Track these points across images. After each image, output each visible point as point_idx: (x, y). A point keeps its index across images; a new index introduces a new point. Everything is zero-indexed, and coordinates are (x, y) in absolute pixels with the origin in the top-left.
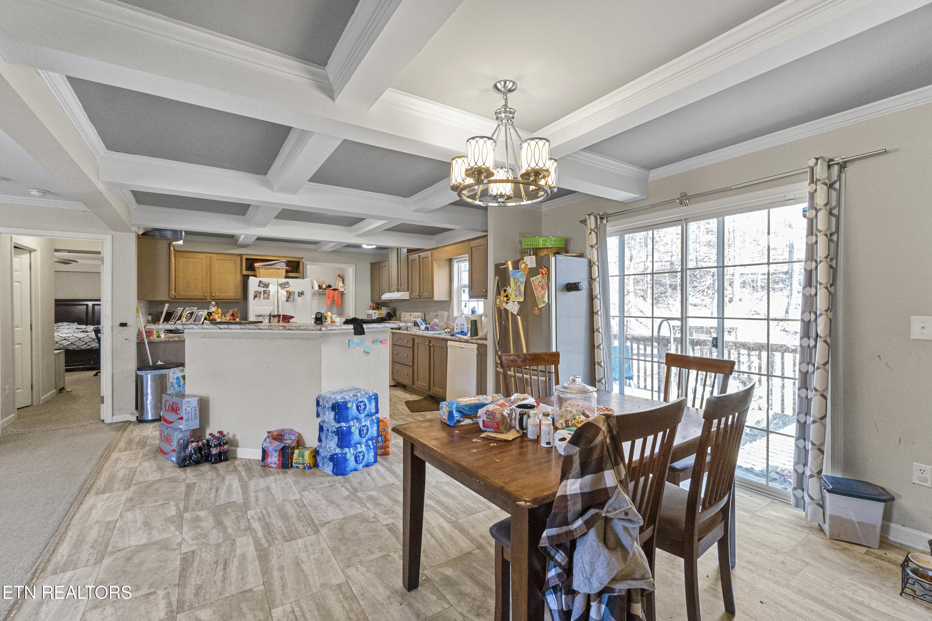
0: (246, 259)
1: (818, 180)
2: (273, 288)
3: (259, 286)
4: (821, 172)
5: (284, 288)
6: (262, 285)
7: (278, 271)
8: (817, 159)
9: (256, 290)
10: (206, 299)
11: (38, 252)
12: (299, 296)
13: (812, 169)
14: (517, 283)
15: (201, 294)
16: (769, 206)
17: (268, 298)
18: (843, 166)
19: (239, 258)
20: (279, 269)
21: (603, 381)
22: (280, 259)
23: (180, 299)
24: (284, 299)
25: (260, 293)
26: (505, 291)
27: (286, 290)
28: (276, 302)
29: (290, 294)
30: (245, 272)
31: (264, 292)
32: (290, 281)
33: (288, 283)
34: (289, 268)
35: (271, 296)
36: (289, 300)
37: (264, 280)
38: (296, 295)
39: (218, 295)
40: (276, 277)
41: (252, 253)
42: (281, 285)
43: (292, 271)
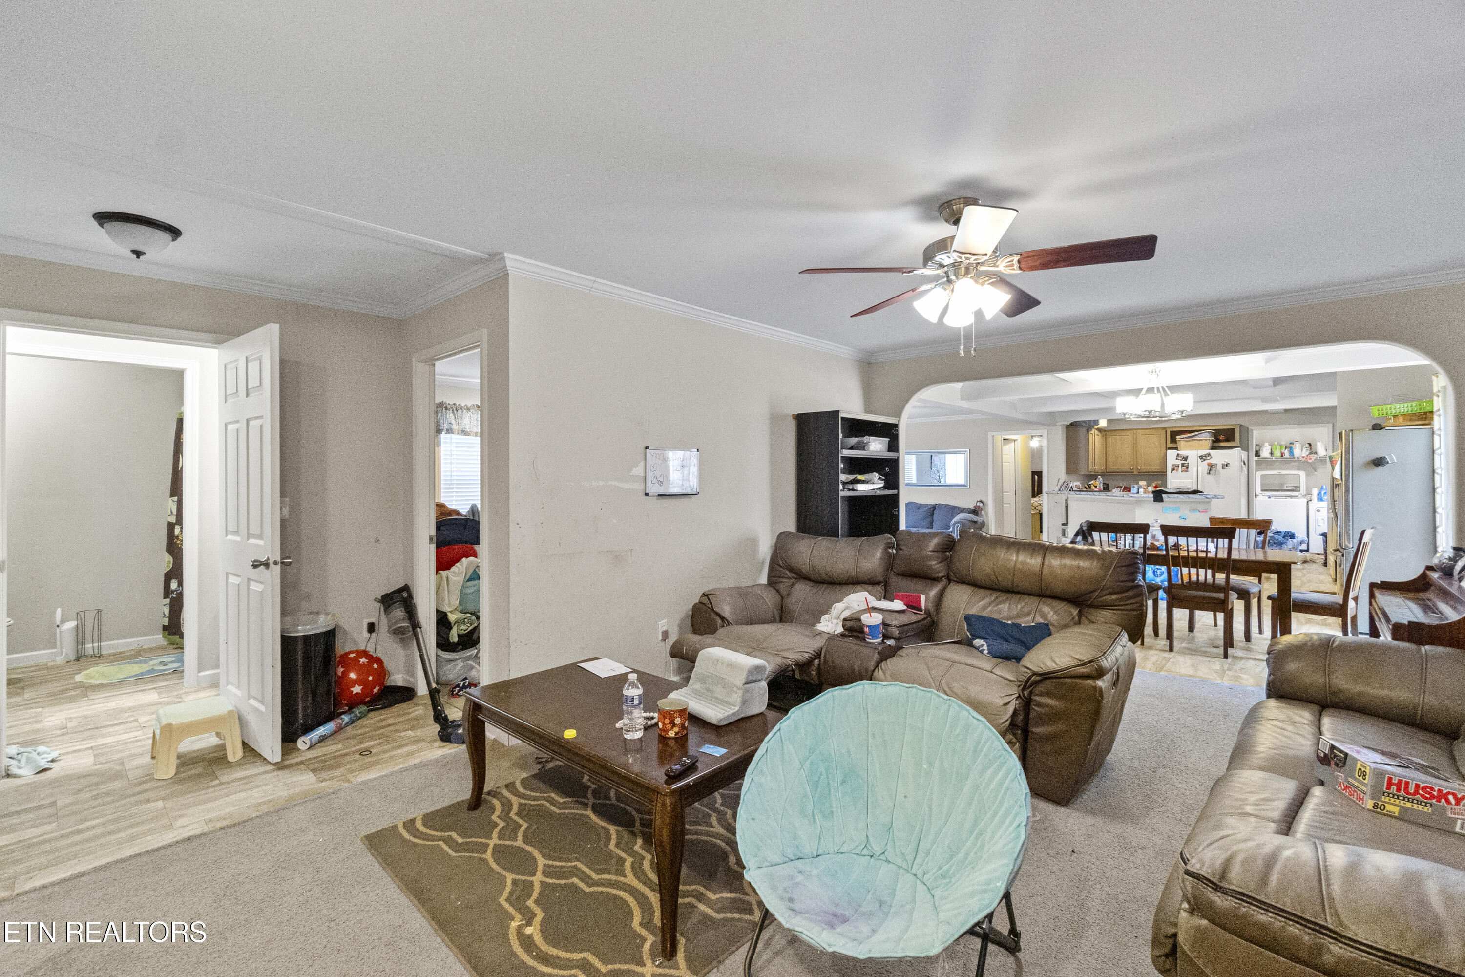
0: (1171, 432)
2: (1192, 460)
3: (1176, 459)
5: (1204, 460)
6: (1180, 458)
7: (1202, 442)
9: (1173, 463)
10: (1132, 472)
12: (1223, 468)
15: (1127, 468)
17: (1187, 471)
19: (1165, 432)
20: (1204, 440)
23: (1111, 472)
24: (1206, 471)
25: (1178, 466)
27: (1207, 462)
28: (1195, 474)
29: (1211, 466)
30: (1170, 445)
31: (1183, 465)
32: (1212, 452)
33: (1209, 455)
34: (1222, 437)
35: (1189, 469)
36: (1211, 472)
37: (1183, 453)
38: (1219, 467)
39: (1144, 468)
40: (1198, 449)
41: (1179, 425)
42: (1201, 457)
43: (1227, 440)
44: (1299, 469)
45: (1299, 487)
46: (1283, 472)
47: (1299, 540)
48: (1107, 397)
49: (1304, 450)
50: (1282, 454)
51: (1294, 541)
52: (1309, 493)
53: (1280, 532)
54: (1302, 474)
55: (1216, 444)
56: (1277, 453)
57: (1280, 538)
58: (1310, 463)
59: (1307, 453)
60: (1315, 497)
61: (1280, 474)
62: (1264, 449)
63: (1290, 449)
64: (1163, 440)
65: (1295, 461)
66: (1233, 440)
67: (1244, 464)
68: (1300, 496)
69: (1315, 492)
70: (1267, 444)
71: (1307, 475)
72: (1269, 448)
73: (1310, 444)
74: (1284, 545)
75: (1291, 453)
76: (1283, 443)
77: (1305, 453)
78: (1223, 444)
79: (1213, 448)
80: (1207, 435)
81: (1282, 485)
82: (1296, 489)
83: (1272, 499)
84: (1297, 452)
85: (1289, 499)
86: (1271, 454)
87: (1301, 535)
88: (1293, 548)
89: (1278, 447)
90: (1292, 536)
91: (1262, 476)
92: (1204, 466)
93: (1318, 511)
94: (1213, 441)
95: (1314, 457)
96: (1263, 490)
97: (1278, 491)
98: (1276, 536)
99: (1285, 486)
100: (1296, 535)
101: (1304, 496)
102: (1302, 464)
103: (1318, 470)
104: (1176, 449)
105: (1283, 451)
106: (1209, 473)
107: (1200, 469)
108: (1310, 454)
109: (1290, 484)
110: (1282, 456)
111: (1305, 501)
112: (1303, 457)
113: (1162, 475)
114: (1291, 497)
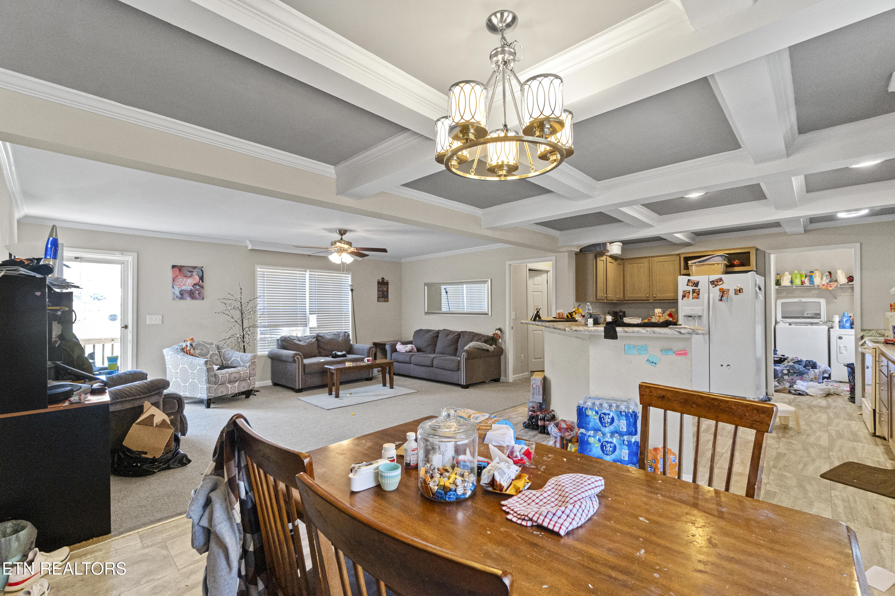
0: (685, 258)
2: (703, 286)
3: (687, 285)
5: (716, 286)
6: (691, 284)
7: (712, 266)
9: (684, 290)
10: (649, 300)
11: (551, 272)
12: (736, 294)
15: (644, 295)
17: (698, 298)
19: (678, 257)
20: (714, 264)
22: (714, 253)
23: (629, 300)
24: (718, 297)
25: (689, 292)
27: (718, 287)
28: (706, 301)
29: (723, 292)
30: (683, 272)
31: (694, 291)
32: (725, 277)
33: (721, 280)
34: (736, 262)
35: (701, 296)
36: (723, 299)
37: (693, 278)
38: (732, 292)
39: (659, 296)
40: (709, 273)
41: (693, 251)
42: (712, 282)
43: (742, 265)
44: (819, 297)
45: (819, 314)
46: (804, 300)
47: (821, 370)
48: (568, 198)
49: (825, 278)
50: (803, 283)
51: (816, 371)
52: (830, 320)
53: (801, 361)
54: (823, 301)
55: (730, 269)
56: (798, 282)
57: (801, 368)
58: (830, 290)
59: (828, 281)
60: (836, 324)
61: (800, 302)
62: (785, 278)
63: (810, 277)
64: (677, 267)
65: (815, 289)
66: (749, 265)
67: (760, 289)
68: (821, 323)
69: (837, 319)
70: (787, 273)
71: (828, 303)
72: (790, 277)
73: (830, 273)
74: (805, 376)
75: (811, 281)
76: (803, 272)
77: (825, 281)
78: (737, 269)
79: (727, 273)
80: (719, 258)
81: (803, 312)
82: (817, 316)
83: (793, 326)
84: (817, 280)
85: (809, 327)
86: (792, 282)
87: (823, 364)
88: (815, 378)
89: (798, 276)
90: (814, 366)
91: (783, 304)
92: (715, 292)
93: (840, 338)
94: (727, 266)
95: (834, 285)
96: (783, 317)
97: (798, 318)
98: (796, 366)
99: (806, 313)
100: (818, 364)
101: (825, 323)
102: (821, 292)
103: (838, 297)
104: (689, 275)
105: (803, 279)
106: (721, 300)
107: (711, 295)
108: (830, 281)
109: (810, 312)
110: (802, 284)
111: (827, 328)
112: (823, 285)
113: (674, 302)
114: (812, 324)
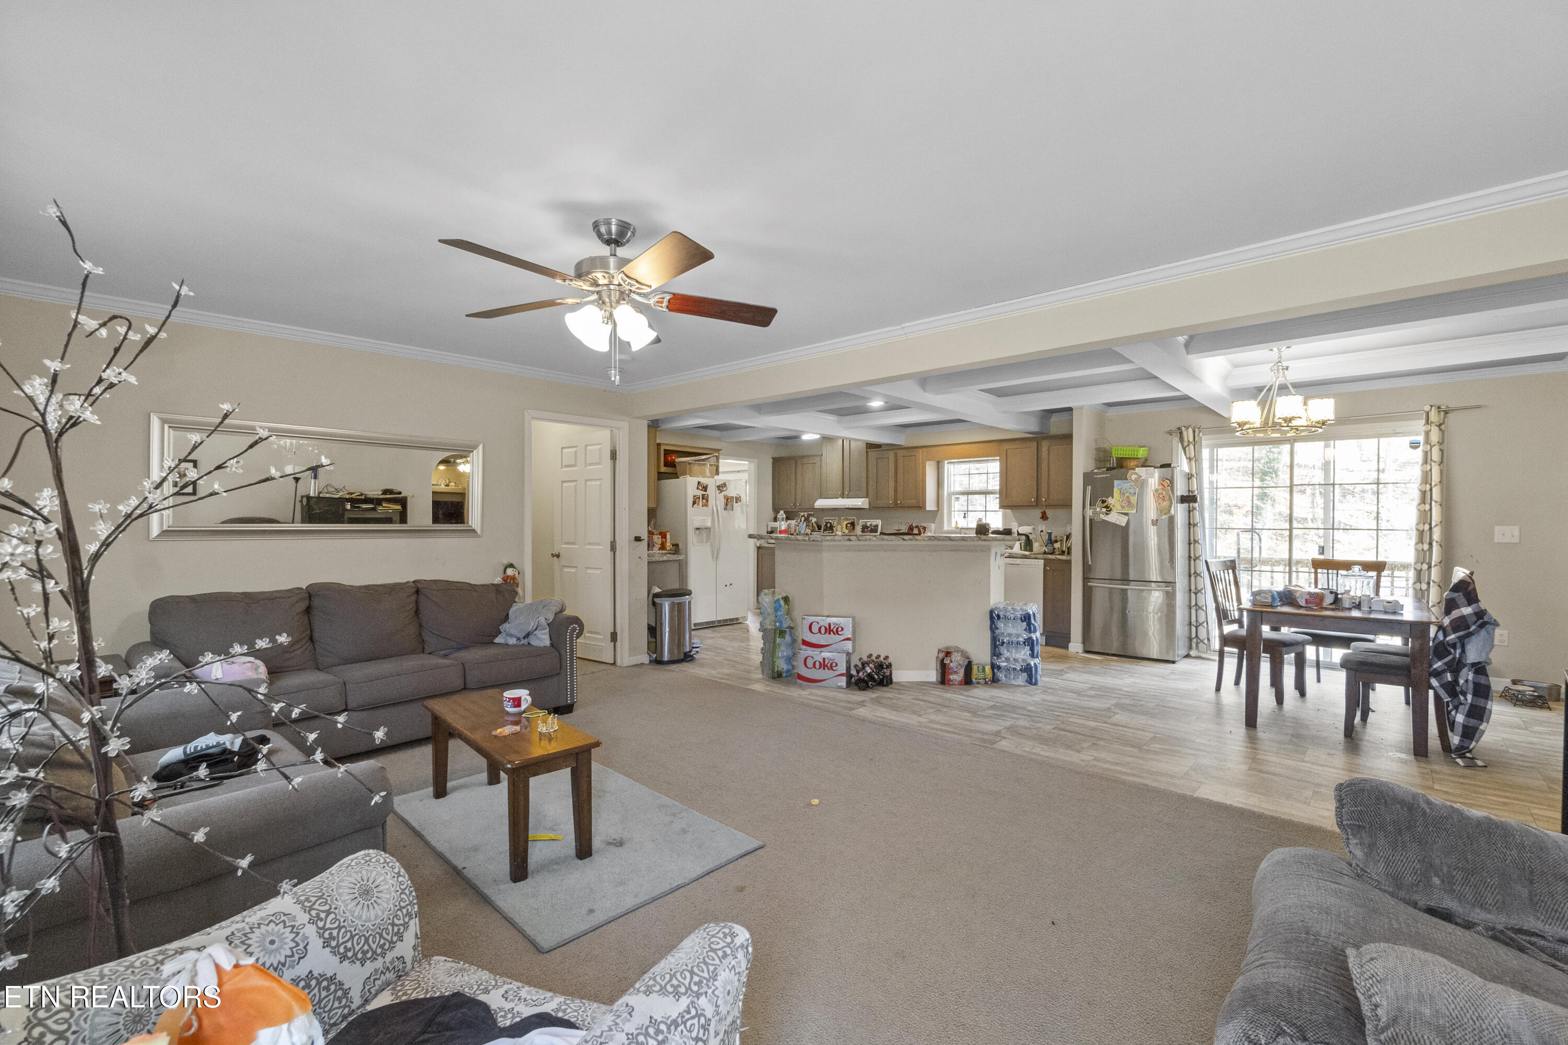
0: (665, 450)
1: (1432, 422)
3: (697, 488)
4: (1434, 416)
5: (721, 492)
6: (700, 488)
8: (1432, 406)
9: (695, 494)
12: (736, 502)
13: (1428, 414)
14: (1124, 494)
16: (1379, 436)
17: (706, 505)
18: (1446, 412)
21: (1203, 591)
24: (723, 506)
25: (699, 498)
26: (1104, 502)
35: (709, 503)
36: (728, 508)
107: (718, 503)
